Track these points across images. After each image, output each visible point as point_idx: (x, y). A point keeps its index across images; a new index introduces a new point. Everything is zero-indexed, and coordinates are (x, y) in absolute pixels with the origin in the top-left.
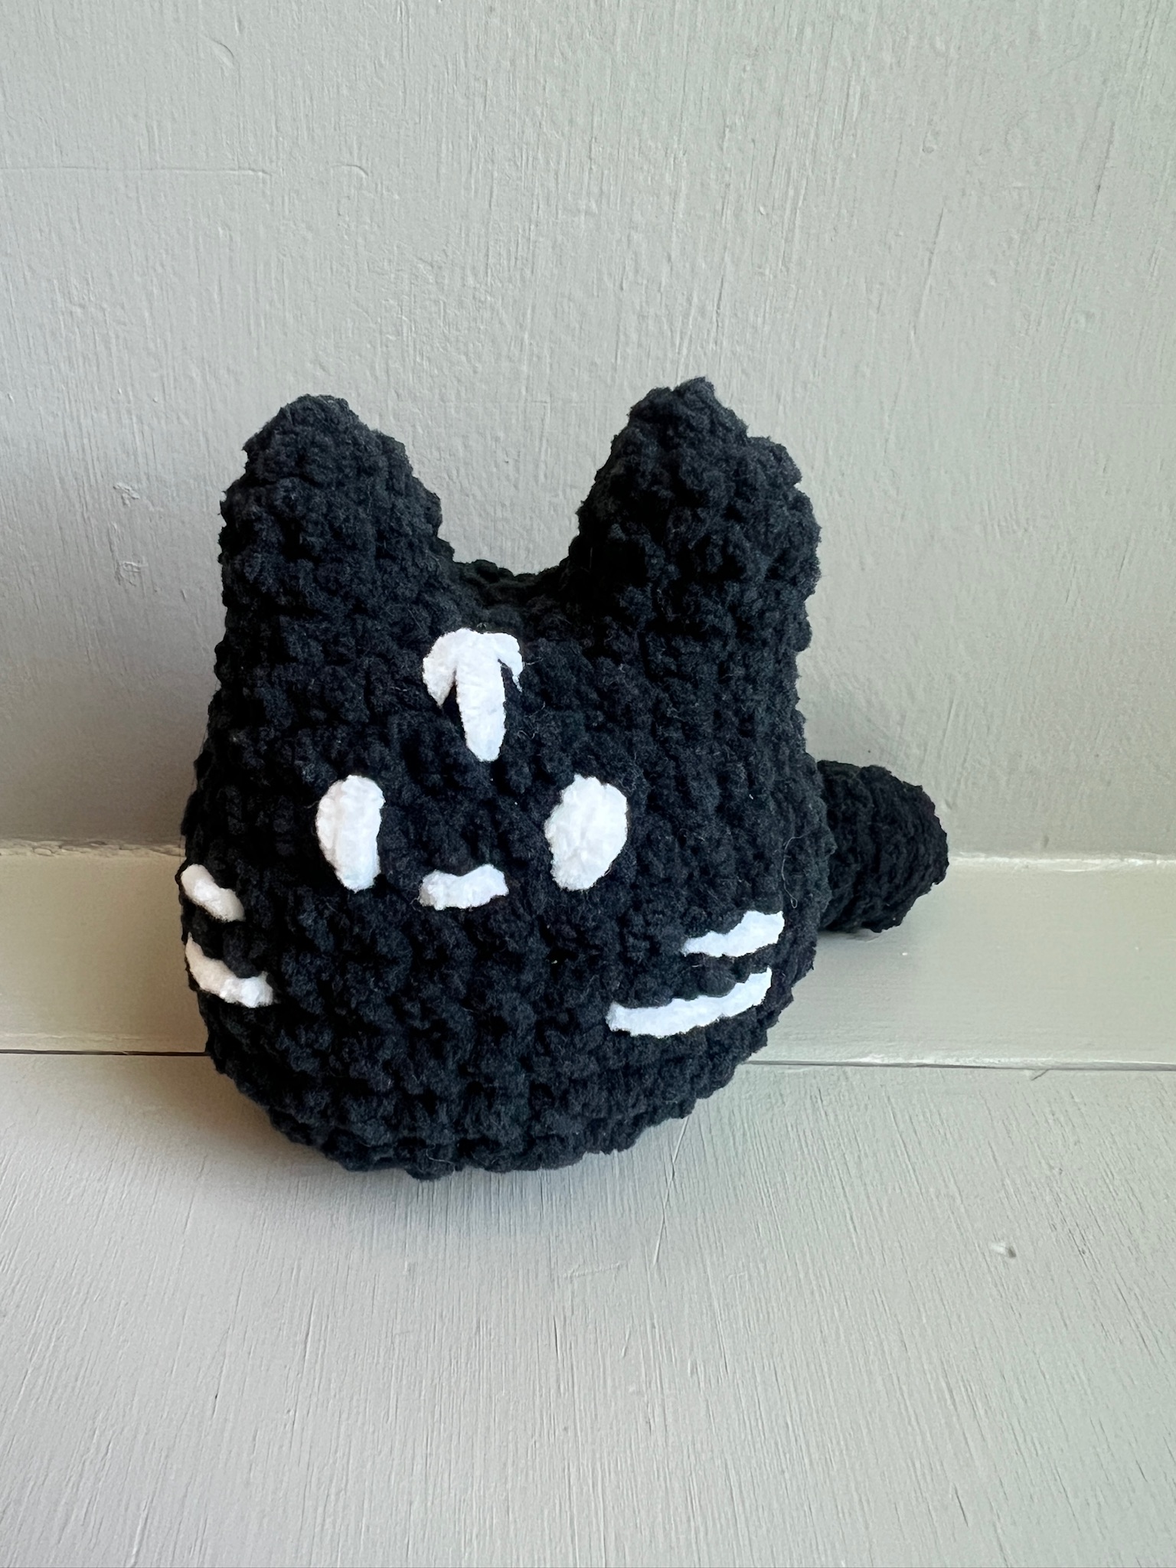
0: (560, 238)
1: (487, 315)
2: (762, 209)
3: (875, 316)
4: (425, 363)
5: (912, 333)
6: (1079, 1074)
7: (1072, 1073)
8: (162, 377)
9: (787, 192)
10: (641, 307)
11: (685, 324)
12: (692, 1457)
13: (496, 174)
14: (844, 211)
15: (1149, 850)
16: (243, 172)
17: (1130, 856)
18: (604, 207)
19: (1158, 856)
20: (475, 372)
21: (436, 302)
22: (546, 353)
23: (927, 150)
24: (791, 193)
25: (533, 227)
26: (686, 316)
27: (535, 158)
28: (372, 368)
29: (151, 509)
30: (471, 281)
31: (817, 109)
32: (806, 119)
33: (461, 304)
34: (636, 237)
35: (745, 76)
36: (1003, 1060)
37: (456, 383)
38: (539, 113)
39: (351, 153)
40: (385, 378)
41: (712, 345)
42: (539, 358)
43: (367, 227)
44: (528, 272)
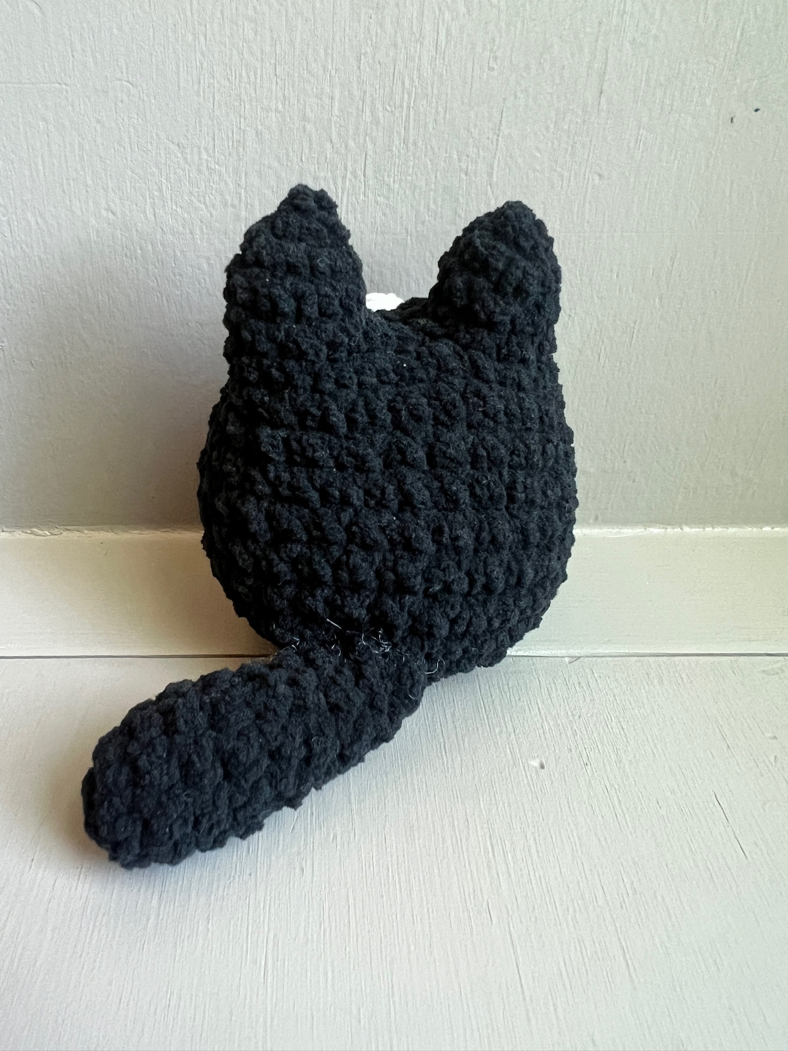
0: (260, 127)
1: (217, 178)
2: (388, 108)
3: (465, 178)
4: (179, 210)
5: (489, 188)
6: (599, 659)
7: (595, 659)
8: (8, 220)
9: (403, 98)
10: (315, 172)
11: (344, 183)
12: (327, 889)
13: (216, 85)
14: (440, 109)
15: (663, 524)
16: (53, 85)
17: (649, 527)
18: (287, 107)
19: (669, 527)
20: (212, 216)
21: (183, 170)
22: (257, 203)
23: (491, 69)
24: (406, 96)
25: (242, 120)
26: (344, 178)
27: (241, 75)
28: (145, 212)
29: (8, 307)
30: (205, 156)
31: (419, 44)
32: (412, 49)
33: (200, 171)
34: (309, 127)
35: (371, 21)
36: (553, 652)
37: (199, 223)
38: (241, 45)
39: (122, 73)
40: (153, 218)
41: (362, 196)
42: (252, 206)
43: (135, 121)
44: (241, 150)
